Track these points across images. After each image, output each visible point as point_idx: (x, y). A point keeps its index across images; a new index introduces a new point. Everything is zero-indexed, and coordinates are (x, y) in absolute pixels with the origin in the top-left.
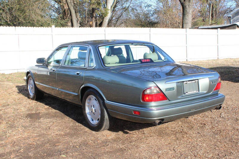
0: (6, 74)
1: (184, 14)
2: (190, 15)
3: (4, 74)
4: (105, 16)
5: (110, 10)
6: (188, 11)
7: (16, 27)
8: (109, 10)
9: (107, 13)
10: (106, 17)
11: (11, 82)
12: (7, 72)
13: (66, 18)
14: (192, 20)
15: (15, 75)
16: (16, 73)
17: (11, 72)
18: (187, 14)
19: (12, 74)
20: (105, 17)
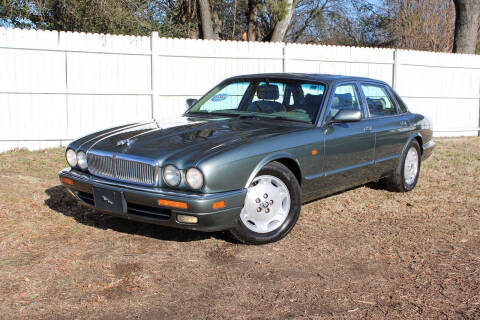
0: (31, 150)
2: (473, 25)
3: (27, 150)
4: (279, 20)
5: (291, 7)
6: (469, 17)
7: (62, 33)
8: (289, 5)
9: (286, 13)
10: (283, 22)
11: (36, 174)
12: (33, 147)
13: (187, 21)
15: (51, 155)
16: (55, 149)
17: (44, 146)
18: (467, 24)
20: (279, 23)
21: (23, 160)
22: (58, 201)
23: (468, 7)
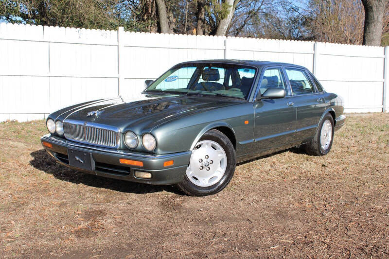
1: (367, 23)
2: (379, 24)
3: (16, 121)
4: (222, 18)
5: (232, 8)
6: (376, 17)
7: (46, 27)
8: (230, 6)
9: (228, 12)
10: (225, 20)
11: (23, 140)
12: (21, 119)
13: (148, 19)
14: (383, 33)
15: (36, 125)
16: (39, 121)
17: (30, 118)
18: (374, 22)
19: (31, 122)
20: (222, 21)
21: (14, 129)
22: (40, 162)
23: (374, 9)
